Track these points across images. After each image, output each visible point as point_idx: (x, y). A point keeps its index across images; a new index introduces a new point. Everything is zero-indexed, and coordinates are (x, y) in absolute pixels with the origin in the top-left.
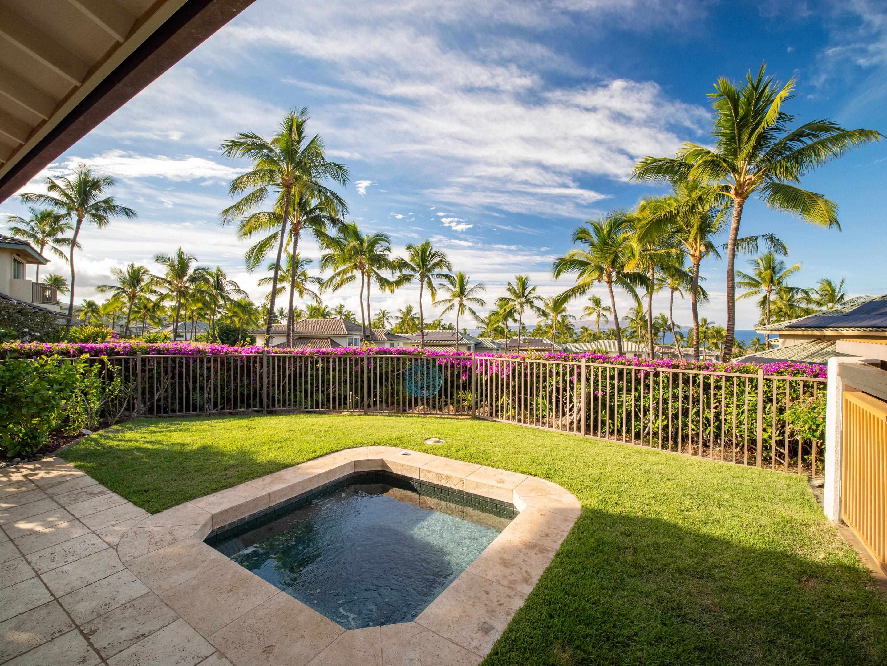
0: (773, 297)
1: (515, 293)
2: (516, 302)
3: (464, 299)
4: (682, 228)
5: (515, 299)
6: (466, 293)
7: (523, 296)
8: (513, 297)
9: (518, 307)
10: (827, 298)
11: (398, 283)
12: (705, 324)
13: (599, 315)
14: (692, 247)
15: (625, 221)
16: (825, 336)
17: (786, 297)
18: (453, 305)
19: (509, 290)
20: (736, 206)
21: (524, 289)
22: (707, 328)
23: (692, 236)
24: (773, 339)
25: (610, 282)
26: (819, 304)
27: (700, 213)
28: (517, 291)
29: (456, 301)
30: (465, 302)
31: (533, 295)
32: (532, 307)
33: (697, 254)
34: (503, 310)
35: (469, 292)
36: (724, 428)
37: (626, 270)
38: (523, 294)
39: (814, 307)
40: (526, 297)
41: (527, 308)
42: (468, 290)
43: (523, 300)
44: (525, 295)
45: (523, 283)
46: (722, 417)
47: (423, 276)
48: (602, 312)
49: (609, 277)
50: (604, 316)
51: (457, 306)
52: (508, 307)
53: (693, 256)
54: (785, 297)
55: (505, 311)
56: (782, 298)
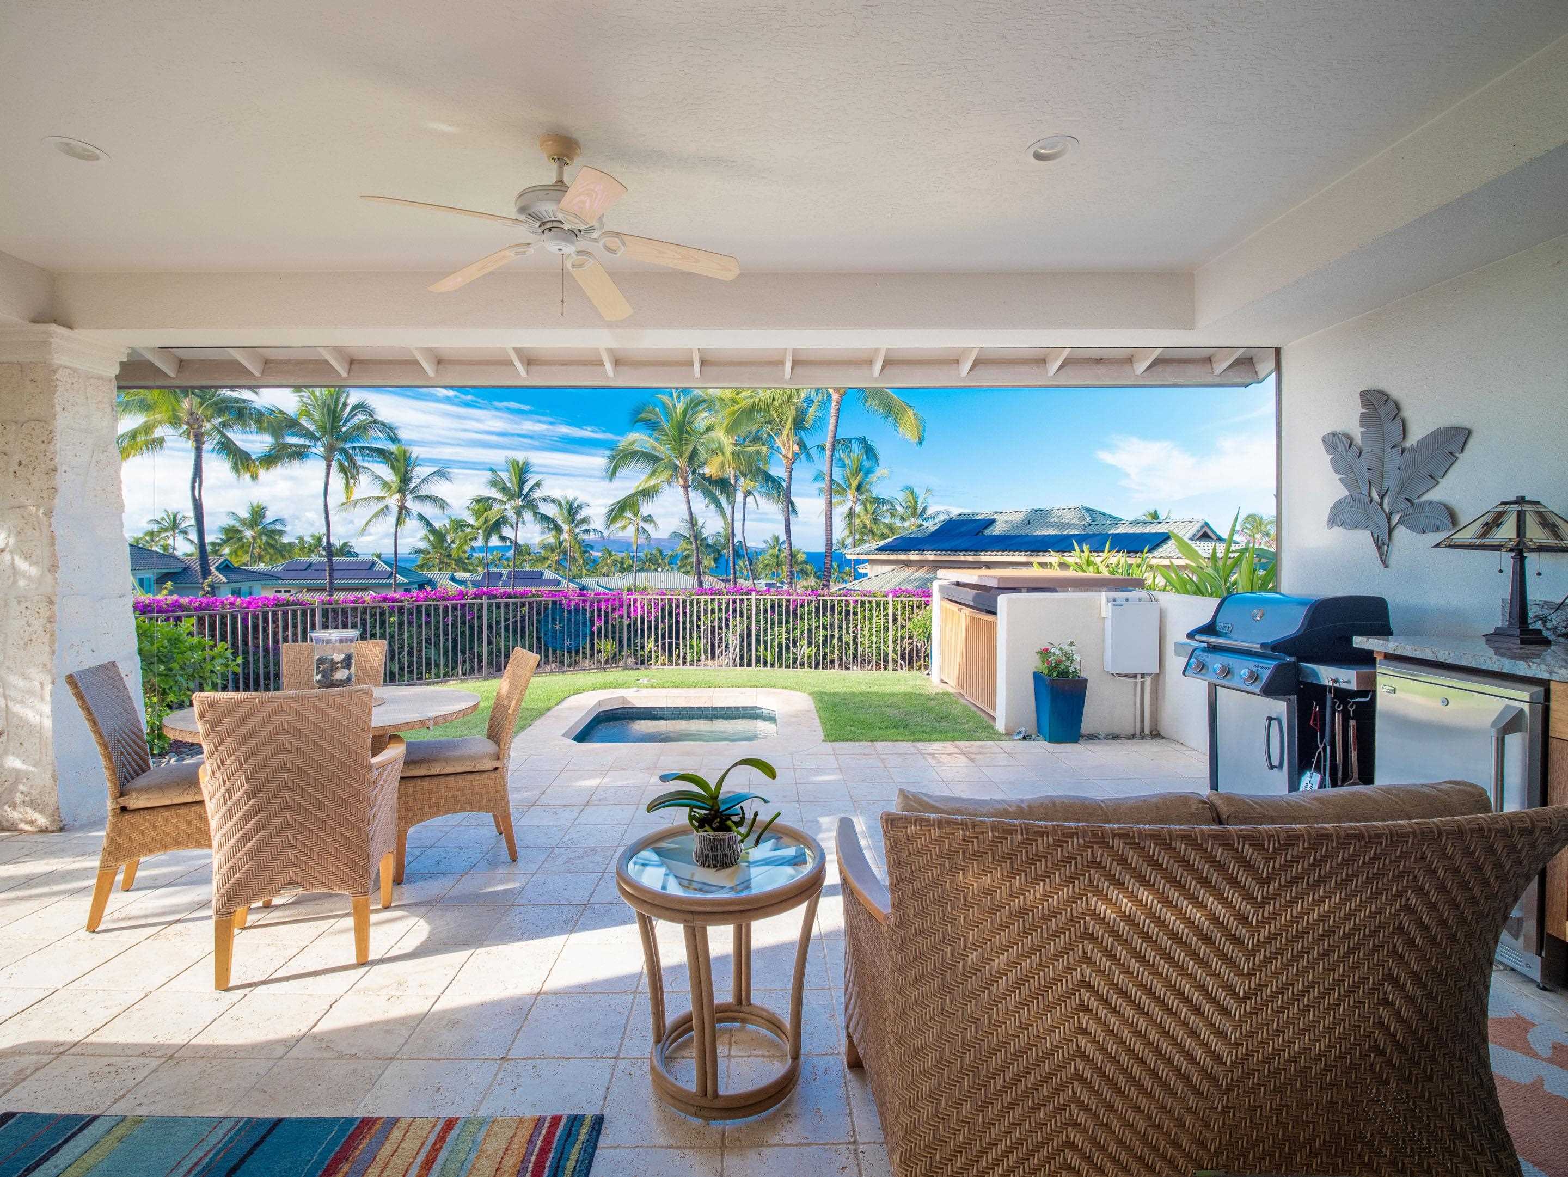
0: (858, 509)
1: (504, 489)
2: (508, 506)
3: (409, 497)
4: (774, 419)
5: (505, 499)
6: (412, 485)
7: (520, 495)
8: (499, 496)
9: (511, 514)
10: (909, 511)
11: (270, 460)
12: (778, 543)
13: (638, 530)
14: (784, 446)
15: (704, 401)
16: (911, 561)
17: (871, 508)
18: (387, 507)
19: (494, 484)
20: (834, 403)
21: (522, 482)
22: (779, 550)
23: (785, 433)
24: (861, 566)
25: (686, 487)
26: (903, 519)
27: (795, 404)
28: (509, 485)
29: (393, 501)
30: (410, 504)
31: (536, 494)
32: (536, 514)
33: (790, 455)
34: (482, 520)
35: (419, 484)
36: (860, 649)
37: (707, 471)
38: (521, 490)
39: (898, 524)
40: (525, 497)
41: (528, 516)
42: (417, 481)
43: (519, 502)
44: (524, 492)
45: (522, 472)
46: (859, 640)
47: (331, 449)
48: (642, 524)
49: (686, 480)
50: (644, 530)
51: (395, 510)
52: (493, 517)
53: (785, 457)
54: (869, 508)
55: (486, 521)
56: (866, 510)
